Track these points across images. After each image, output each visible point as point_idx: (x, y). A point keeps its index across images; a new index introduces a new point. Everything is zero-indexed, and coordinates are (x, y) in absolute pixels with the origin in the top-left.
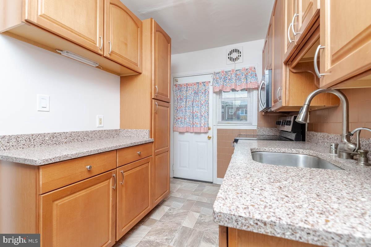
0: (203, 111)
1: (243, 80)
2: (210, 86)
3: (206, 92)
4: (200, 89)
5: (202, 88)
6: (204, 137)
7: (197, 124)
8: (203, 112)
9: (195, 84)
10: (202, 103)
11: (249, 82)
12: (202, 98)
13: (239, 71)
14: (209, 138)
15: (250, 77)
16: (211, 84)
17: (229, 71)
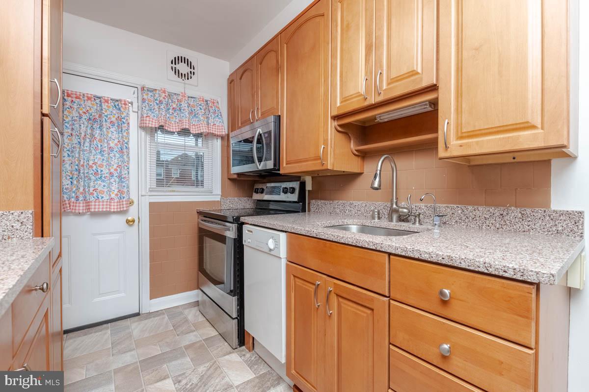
0: (112, 163)
1: (202, 118)
2: (131, 113)
3: (121, 124)
4: (106, 114)
5: (109, 110)
6: (117, 221)
7: (102, 192)
8: (115, 167)
9: (89, 99)
10: (112, 145)
11: (212, 124)
12: (110, 135)
13: (193, 99)
14: (130, 223)
15: (213, 115)
16: (135, 108)
17: (175, 94)
